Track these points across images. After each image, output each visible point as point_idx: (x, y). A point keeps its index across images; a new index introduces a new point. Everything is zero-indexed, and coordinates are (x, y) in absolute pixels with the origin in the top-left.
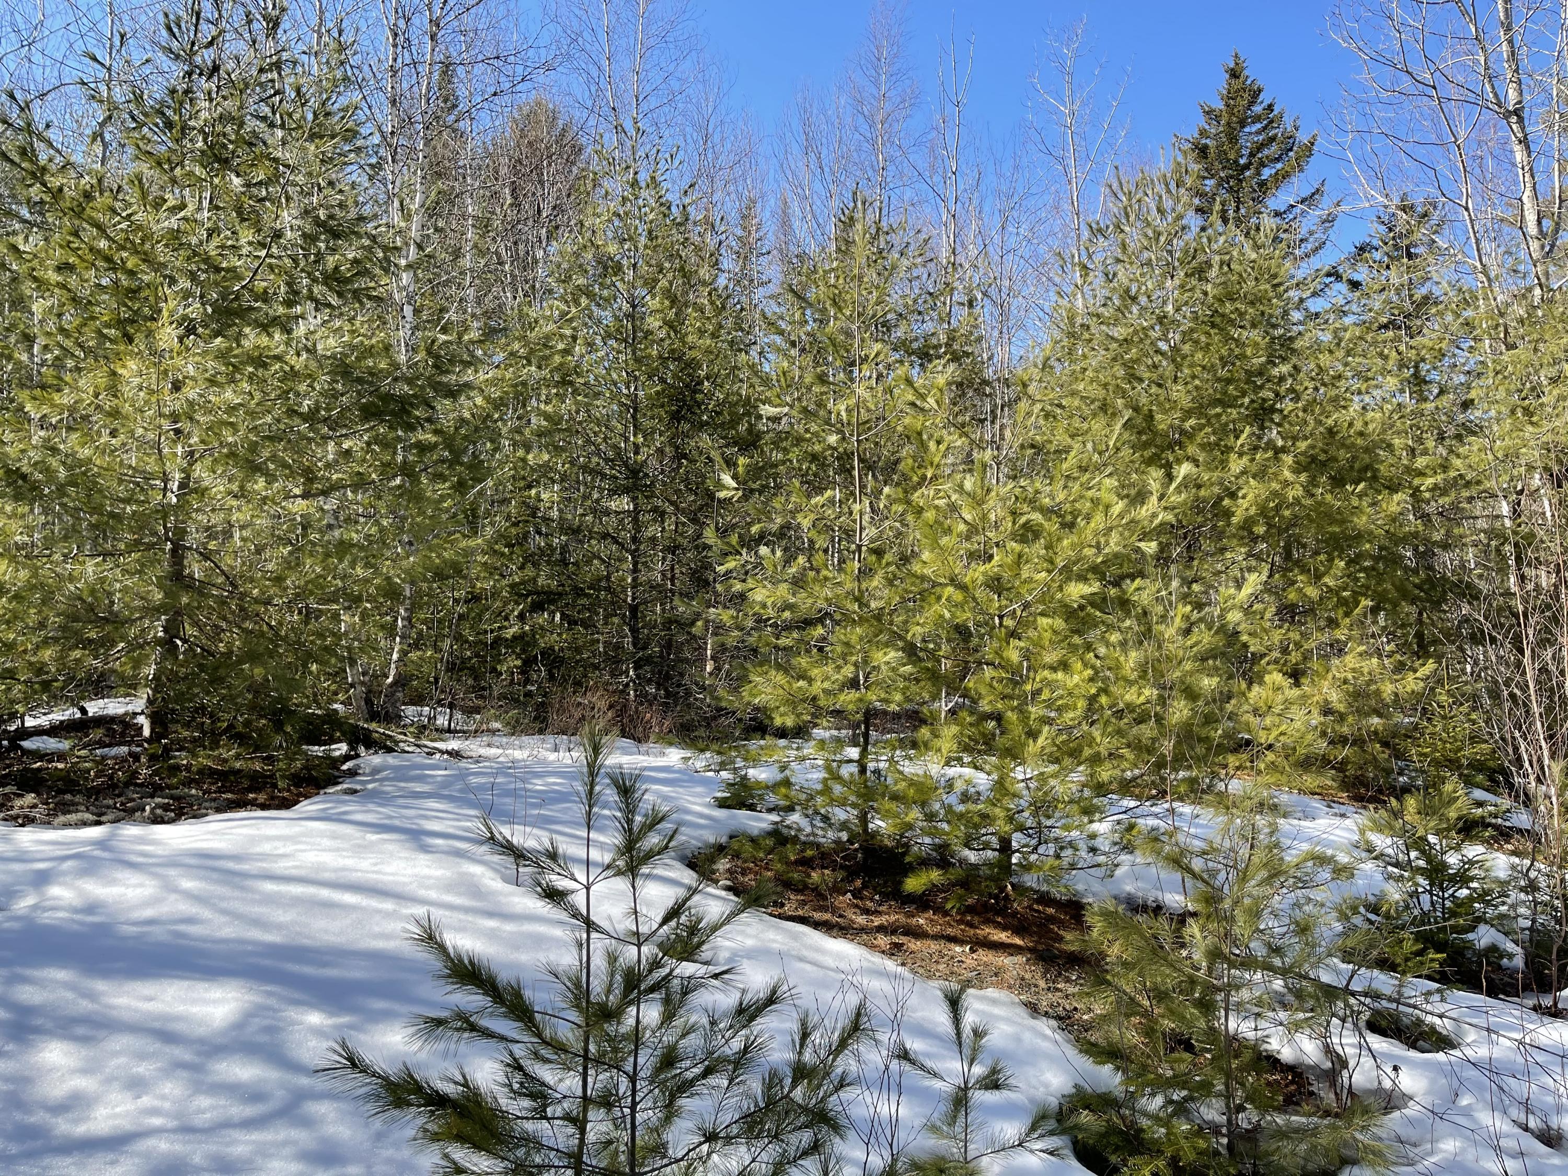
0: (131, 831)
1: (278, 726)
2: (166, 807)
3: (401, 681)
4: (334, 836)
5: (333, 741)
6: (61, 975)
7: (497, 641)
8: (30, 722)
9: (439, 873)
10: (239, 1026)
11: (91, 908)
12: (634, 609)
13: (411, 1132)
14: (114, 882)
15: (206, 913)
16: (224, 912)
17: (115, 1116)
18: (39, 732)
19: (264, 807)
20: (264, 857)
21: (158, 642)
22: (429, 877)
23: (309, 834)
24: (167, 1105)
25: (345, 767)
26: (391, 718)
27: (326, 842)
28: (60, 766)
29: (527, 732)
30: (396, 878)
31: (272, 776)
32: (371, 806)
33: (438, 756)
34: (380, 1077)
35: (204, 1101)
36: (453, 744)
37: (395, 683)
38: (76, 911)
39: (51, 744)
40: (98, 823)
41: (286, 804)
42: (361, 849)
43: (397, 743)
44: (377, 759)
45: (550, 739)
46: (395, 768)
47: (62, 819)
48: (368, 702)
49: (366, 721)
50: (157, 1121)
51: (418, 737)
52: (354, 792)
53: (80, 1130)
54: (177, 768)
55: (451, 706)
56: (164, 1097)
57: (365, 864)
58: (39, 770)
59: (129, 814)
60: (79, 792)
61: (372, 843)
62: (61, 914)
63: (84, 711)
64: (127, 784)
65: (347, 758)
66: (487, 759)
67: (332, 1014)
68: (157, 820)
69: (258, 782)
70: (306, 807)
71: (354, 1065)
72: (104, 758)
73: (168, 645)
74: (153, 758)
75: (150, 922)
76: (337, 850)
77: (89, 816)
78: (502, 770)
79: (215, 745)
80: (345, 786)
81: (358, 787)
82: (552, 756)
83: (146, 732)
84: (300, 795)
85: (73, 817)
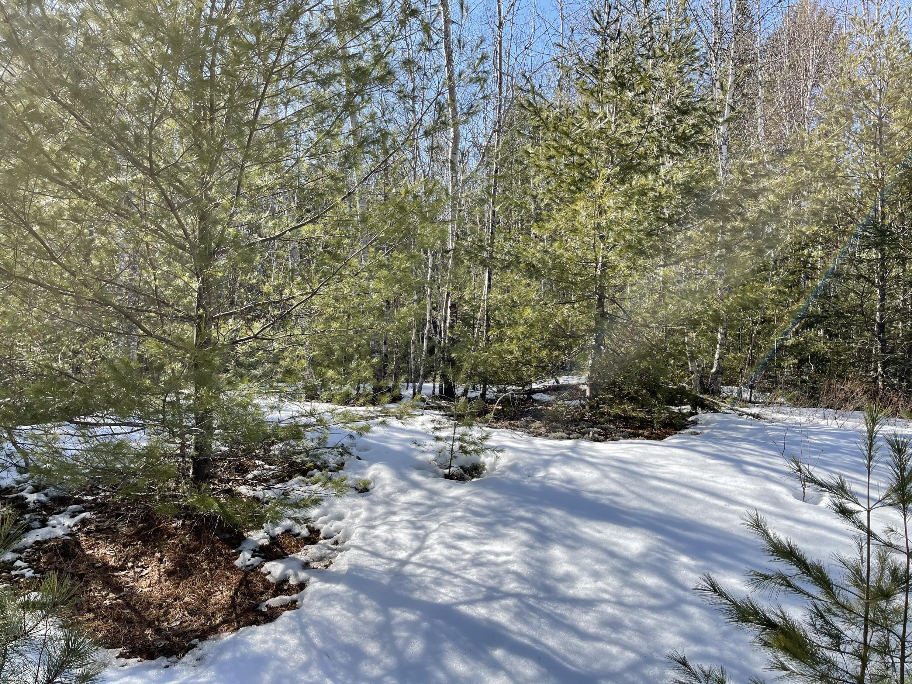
0: (585, 444)
1: (653, 394)
2: (599, 433)
3: (721, 371)
4: (688, 459)
5: (682, 404)
6: (558, 513)
7: (781, 348)
8: (534, 386)
9: (752, 487)
10: (644, 555)
11: (570, 481)
12: (882, 327)
13: (751, 638)
14: (578, 469)
15: (624, 492)
16: (633, 492)
17: (586, 589)
18: (539, 391)
19: (648, 438)
20: (650, 465)
21: (593, 347)
22: (746, 489)
23: (674, 456)
24: (610, 589)
25: (690, 419)
26: (716, 393)
27: (684, 461)
28: (550, 408)
29: (803, 405)
30: (725, 487)
31: (652, 422)
32: (709, 443)
33: (745, 416)
34: (731, 601)
35: (628, 591)
36: (755, 410)
37: (717, 372)
38: (562, 481)
39: (545, 397)
40: (569, 438)
41: (659, 438)
42: (703, 467)
43: (720, 407)
44: (709, 416)
45: (821, 411)
46: (720, 422)
47: (553, 434)
48: (701, 382)
49: (701, 393)
50: (606, 596)
51: (732, 405)
52: (696, 434)
53: (571, 592)
54: (603, 414)
55: (752, 387)
56: (609, 585)
57: (707, 476)
58: (541, 409)
59: (583, 435)
60: (559, 422)
61: (710, 465)
62: (556, 482)
63: (558, 382)
64: (580, 420)
65: (692, 414)
66: (778, 420)
67: (693, 559)
68: (596, 440)
69: (645, 424)
70: (671, 440)
71: (715, 590)
72: (569, 405)
73: (597, 348)
74: (592, 407)
75: (597, 492)
76: (690, 466)
77: (564, 435)
78: (788, 428)
79: (621, 403)
80: (691, 430)
81: (699, 431)
82: (823, 422)
83: (588, 394)
84: (666, 433)
85: (558, 434)
